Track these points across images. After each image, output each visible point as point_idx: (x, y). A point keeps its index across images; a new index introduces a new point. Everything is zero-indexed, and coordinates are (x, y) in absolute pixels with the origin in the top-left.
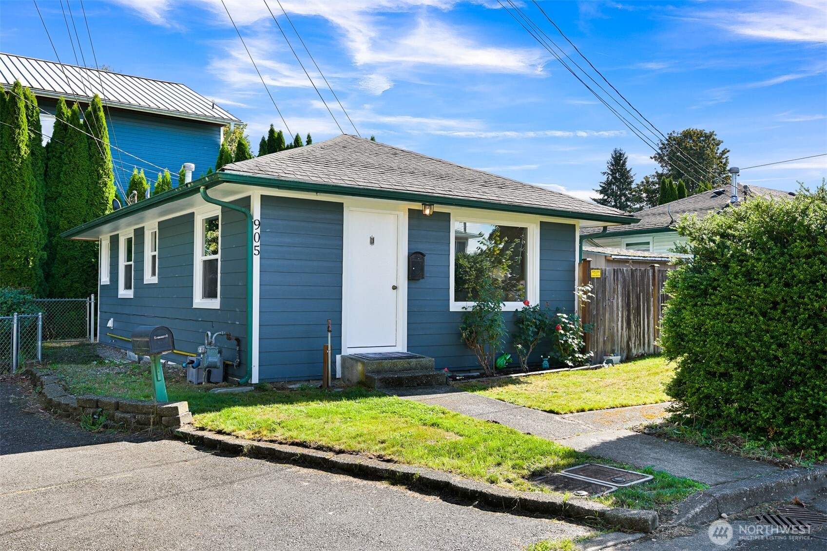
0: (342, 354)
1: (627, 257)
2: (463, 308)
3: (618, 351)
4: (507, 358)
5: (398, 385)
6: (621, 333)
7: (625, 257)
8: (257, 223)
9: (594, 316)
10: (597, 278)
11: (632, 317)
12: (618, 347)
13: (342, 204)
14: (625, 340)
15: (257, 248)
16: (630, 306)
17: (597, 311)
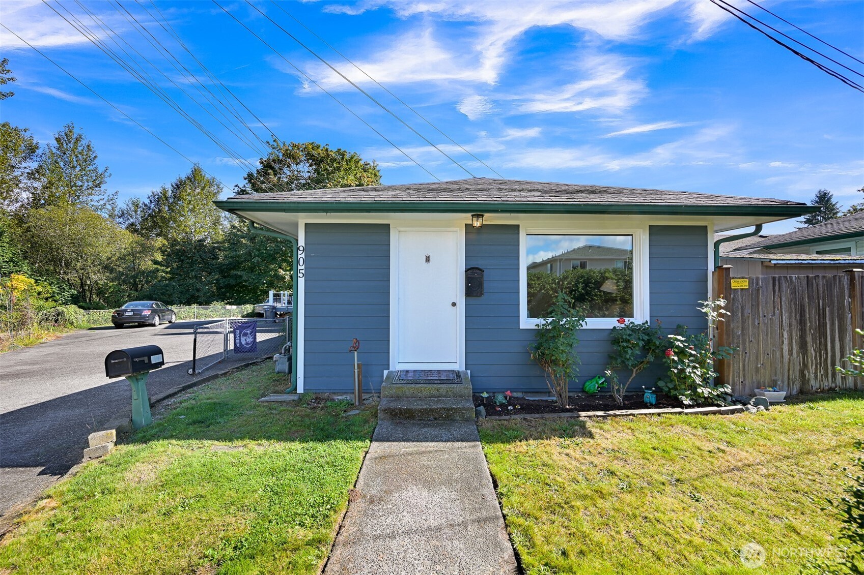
0: (390, 370)
1: (800, 262)
2: (536, 326)
3: (783, 382)
4: (600, 382)
5: (408, 417)
6: (789, 359)
7: (797, 262)
8: (301, 248)
9: (739, 336)
10: (742, 289)
11: (809, 339)
12: (783, 377)
13: (389, 225)
14: (798, 368)
15: (301, 271)
16: (805, 324)
17: (743, 330)
